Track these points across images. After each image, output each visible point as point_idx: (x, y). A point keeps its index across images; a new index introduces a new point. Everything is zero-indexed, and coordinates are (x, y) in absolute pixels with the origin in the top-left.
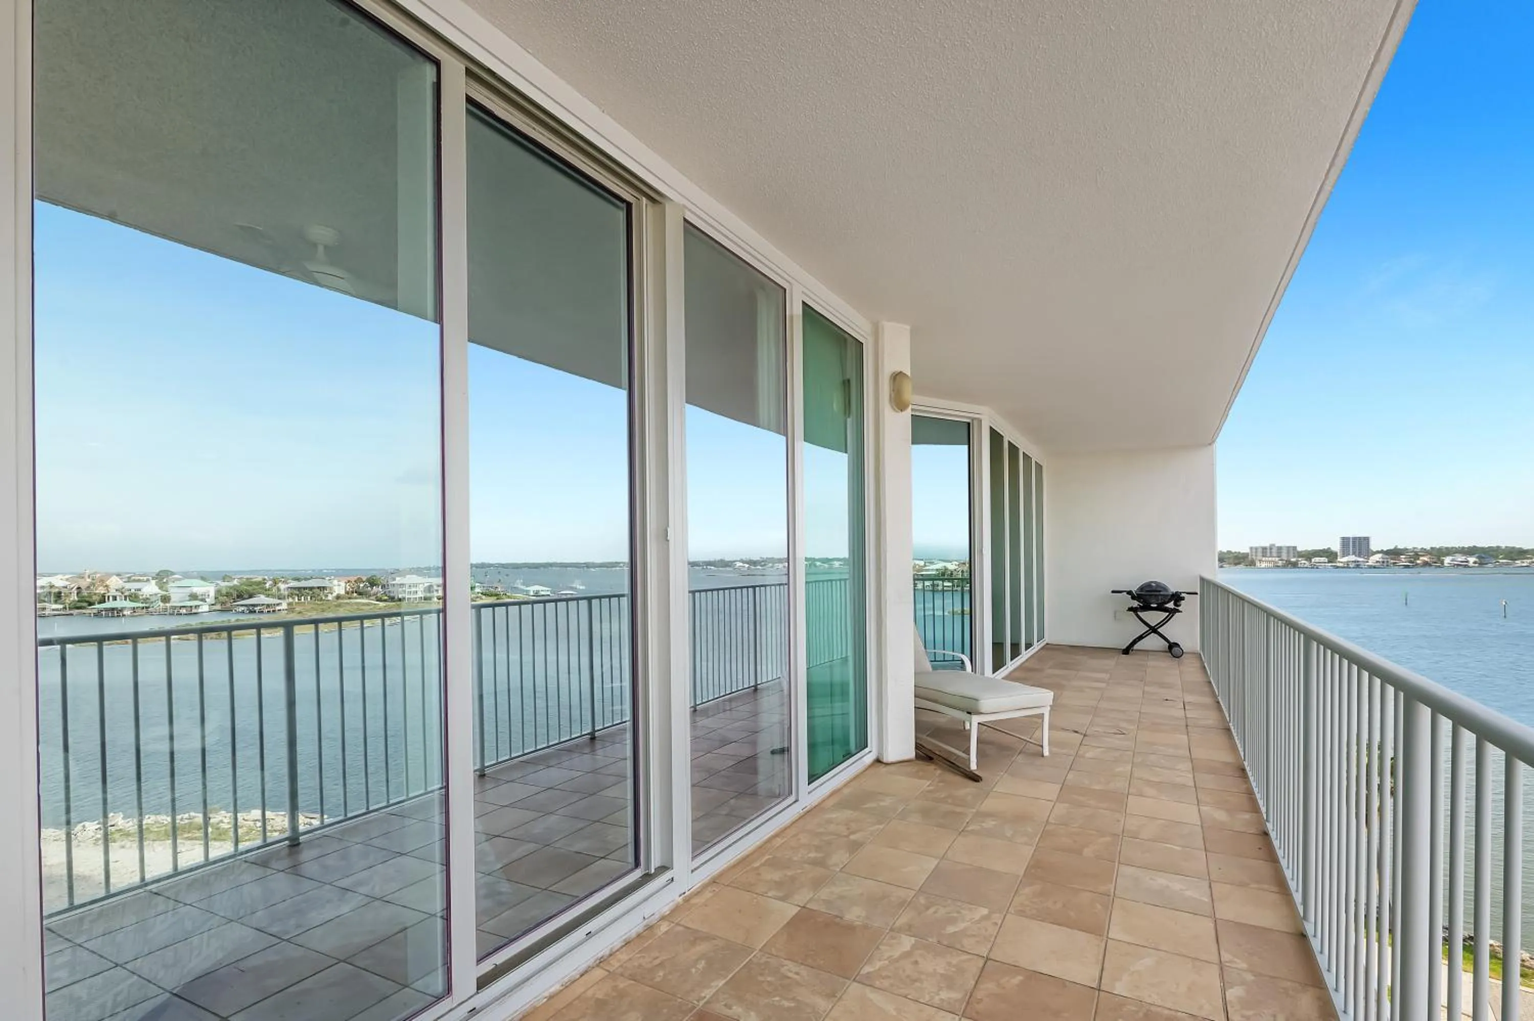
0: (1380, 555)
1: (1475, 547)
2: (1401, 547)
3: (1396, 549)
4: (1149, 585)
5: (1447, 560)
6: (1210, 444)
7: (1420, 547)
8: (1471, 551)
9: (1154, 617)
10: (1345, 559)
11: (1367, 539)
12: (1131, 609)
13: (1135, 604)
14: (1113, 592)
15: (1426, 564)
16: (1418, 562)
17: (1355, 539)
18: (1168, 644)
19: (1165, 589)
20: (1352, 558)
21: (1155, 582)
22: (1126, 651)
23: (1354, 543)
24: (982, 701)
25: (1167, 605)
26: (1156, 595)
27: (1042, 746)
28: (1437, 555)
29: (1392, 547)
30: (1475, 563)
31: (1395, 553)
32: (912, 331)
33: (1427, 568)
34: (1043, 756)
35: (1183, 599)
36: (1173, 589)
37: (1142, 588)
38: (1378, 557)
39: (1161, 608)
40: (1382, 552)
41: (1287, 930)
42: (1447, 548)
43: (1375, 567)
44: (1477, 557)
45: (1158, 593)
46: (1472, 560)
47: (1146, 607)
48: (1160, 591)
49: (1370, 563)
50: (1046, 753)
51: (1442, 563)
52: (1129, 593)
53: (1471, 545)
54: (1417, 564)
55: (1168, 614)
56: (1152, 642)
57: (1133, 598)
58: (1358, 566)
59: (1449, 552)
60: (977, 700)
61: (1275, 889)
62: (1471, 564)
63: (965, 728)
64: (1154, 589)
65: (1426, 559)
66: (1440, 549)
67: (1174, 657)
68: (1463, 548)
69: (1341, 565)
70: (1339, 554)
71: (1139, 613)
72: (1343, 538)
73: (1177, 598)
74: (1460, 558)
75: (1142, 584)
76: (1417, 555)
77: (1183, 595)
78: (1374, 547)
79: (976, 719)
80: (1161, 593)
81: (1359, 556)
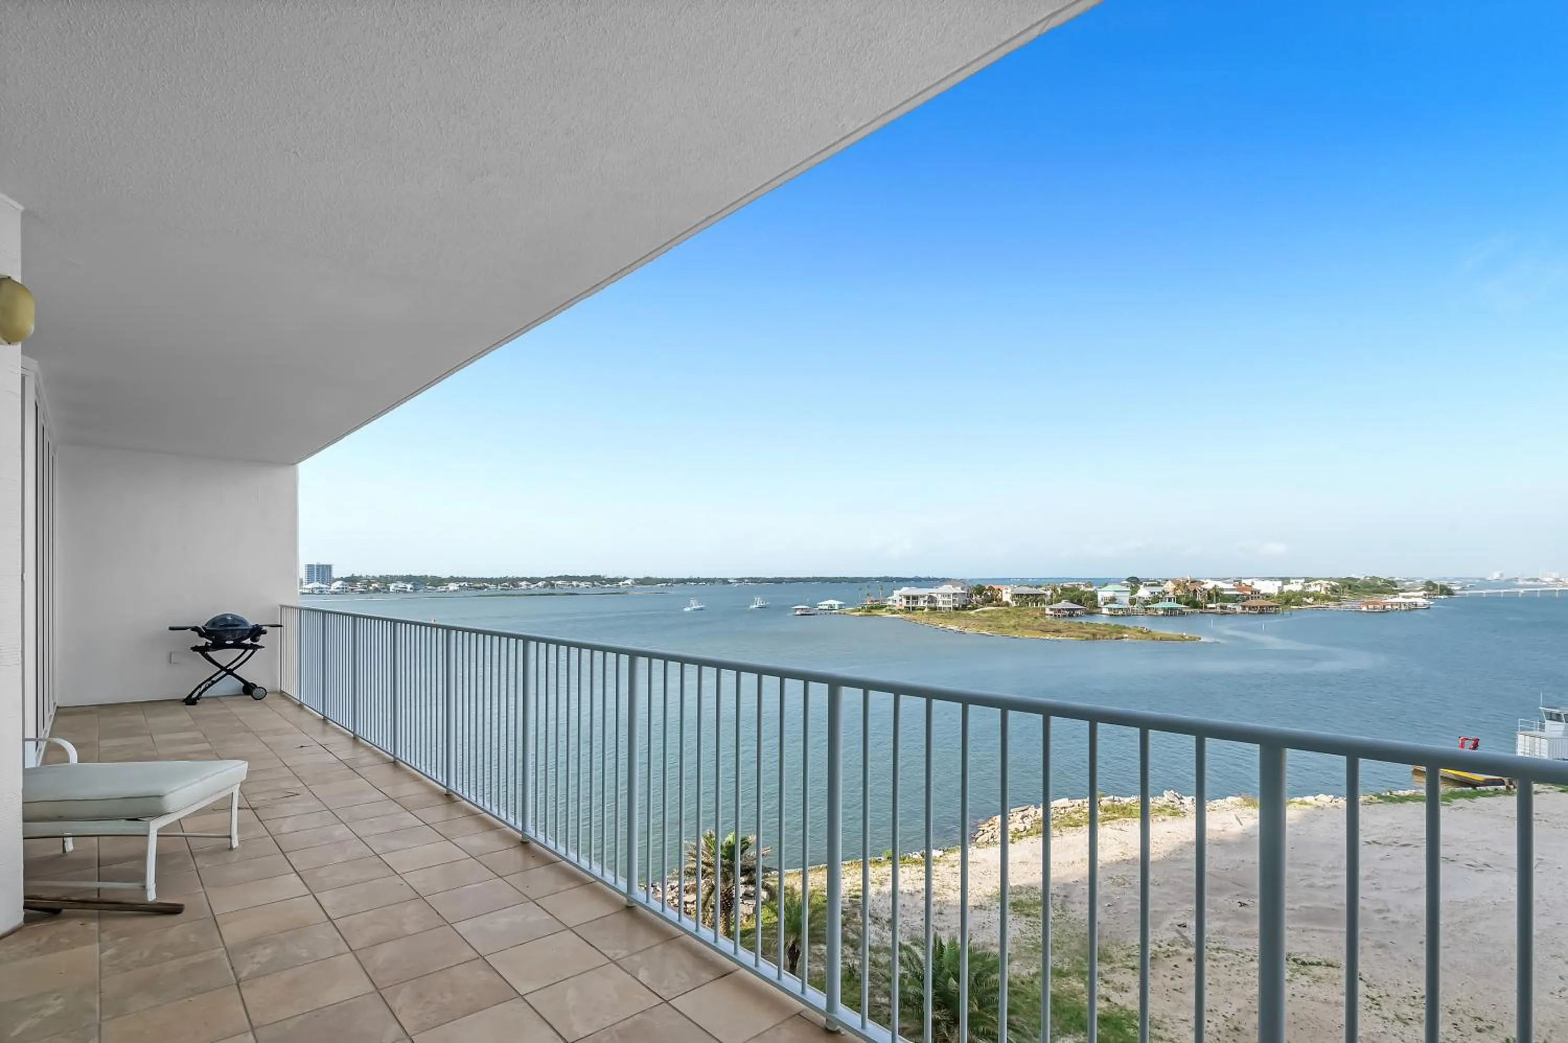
0: (341, 582)
1: (410, 576)
2: (357, 575)
3: (353, 576)
4: (223, 618)
5: (392, 587)
6: (294, 464)
7: (371, 575)
8: (408, 579)
9: (224, 656)
10: (310, 586)
11: (329, 568)
12: (195, 649)
13: (202, 642)
14: (171, 629)
15: (376, 590)
16: (371, 588)
17: (318, 566)
18: (243, 685)
19: (244, 622)
20: (317, 585)
21: (232, 616)
22: (190, 701)
23: (318, 570)
24: (167, 798)
25: (245, 642)
26: (232, 630)
27: (230, 837)
28: (386, 581)
29: (350, 575)
30: (411, 589)
31: (352, 580)
32: (25, 215)
33: (378, 594)
34: (231, 848)
35: (265, 632)
36: (251, 623)
37: (213, 622)
38: (338, 584)
39: (237, 645)
40: (342, 579)
41: (613, 911)
42: (391, 576)
43: (336, 593)
44: (413, 584)
45: (234, 628)
46: (409, 586)
47: (219, 645)
48: (237, 625)
49: (332, 589)
50: (235, 844)
51: (389, 589)
52: (195, 629)
53: (408, 574)
54: (370, 590)
55: (243, 650)
56: (229, 685)
57: (201, 635)
58: (321, 592)
59: (394, 579)
60: (160, 797)
61: (571, 885)
62: (408, 590)
63: (64, 851)
64: (230, 622)
65: (376, 585)
66: (386, 578)
67: (256, 699)
68: (403, 576)
69: (307, 591)
70: (304, 581)
71: (210, 653)
72: (309, 566)
73: (257, 632)
74: (401, 585)
75: (215, 616)
76: (369, 583)
77: (264, 628)
78: (335, 575)
79: (155, 826)
80: (240, 627)
81: (323, 583)
